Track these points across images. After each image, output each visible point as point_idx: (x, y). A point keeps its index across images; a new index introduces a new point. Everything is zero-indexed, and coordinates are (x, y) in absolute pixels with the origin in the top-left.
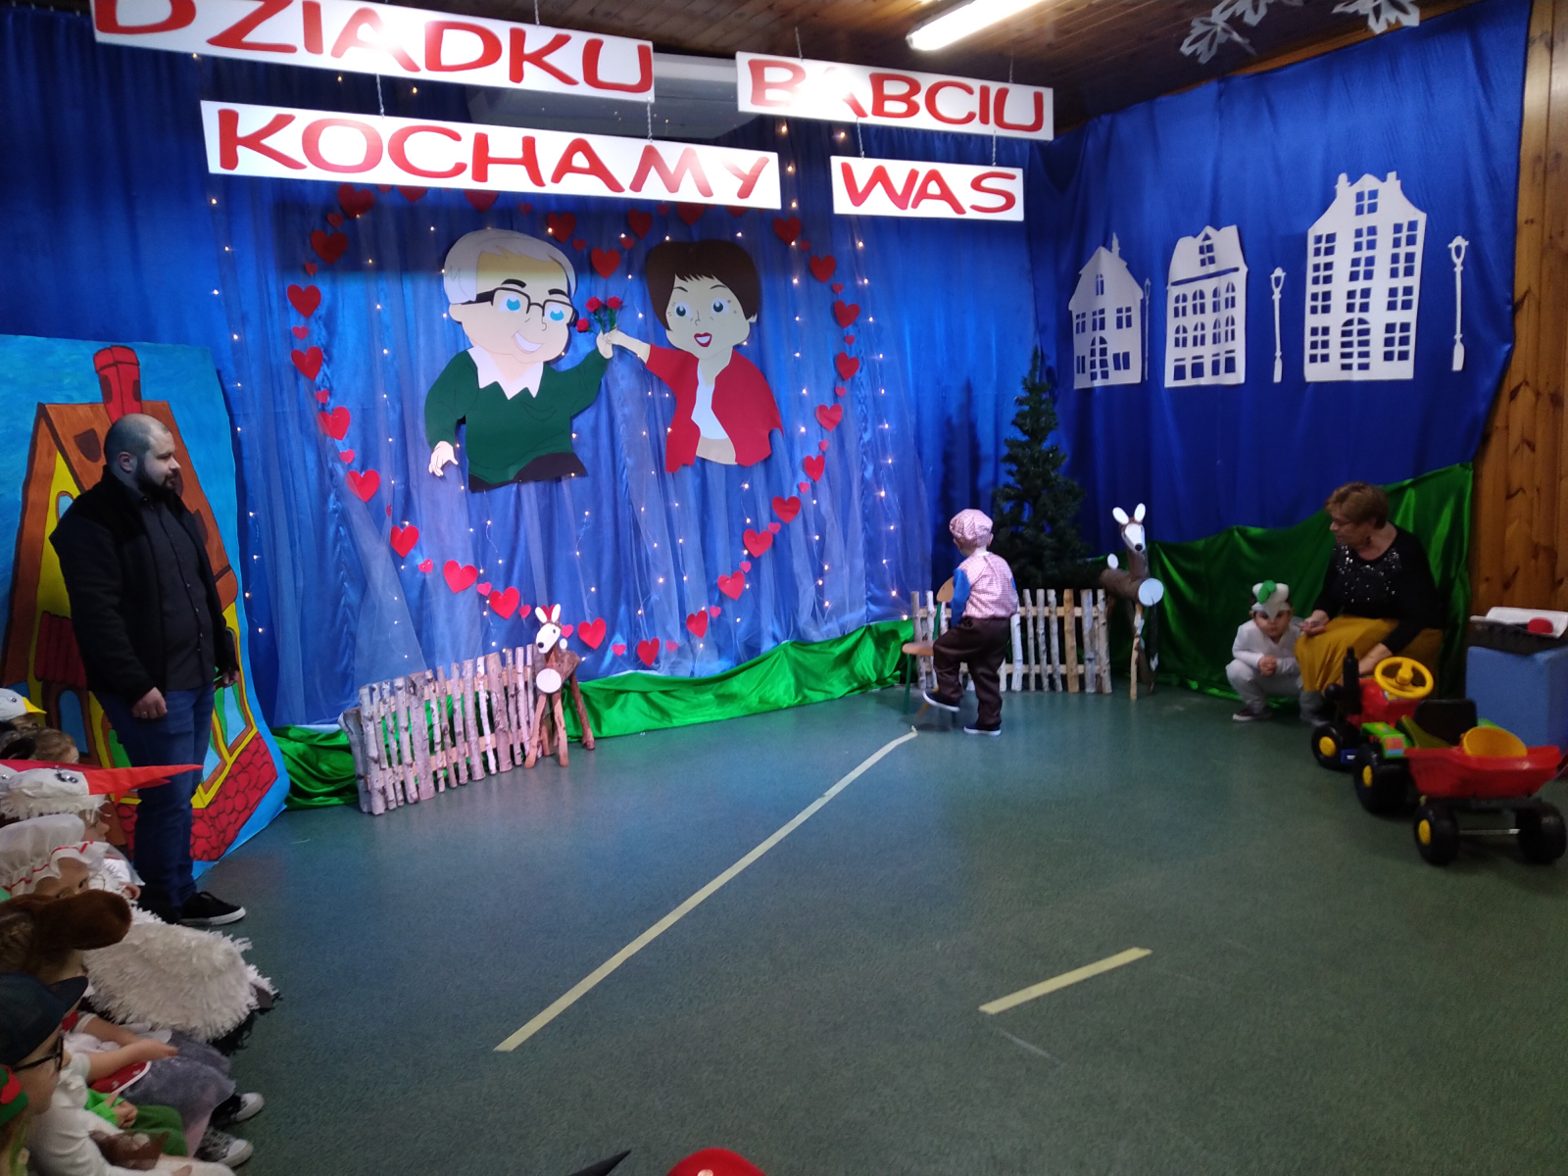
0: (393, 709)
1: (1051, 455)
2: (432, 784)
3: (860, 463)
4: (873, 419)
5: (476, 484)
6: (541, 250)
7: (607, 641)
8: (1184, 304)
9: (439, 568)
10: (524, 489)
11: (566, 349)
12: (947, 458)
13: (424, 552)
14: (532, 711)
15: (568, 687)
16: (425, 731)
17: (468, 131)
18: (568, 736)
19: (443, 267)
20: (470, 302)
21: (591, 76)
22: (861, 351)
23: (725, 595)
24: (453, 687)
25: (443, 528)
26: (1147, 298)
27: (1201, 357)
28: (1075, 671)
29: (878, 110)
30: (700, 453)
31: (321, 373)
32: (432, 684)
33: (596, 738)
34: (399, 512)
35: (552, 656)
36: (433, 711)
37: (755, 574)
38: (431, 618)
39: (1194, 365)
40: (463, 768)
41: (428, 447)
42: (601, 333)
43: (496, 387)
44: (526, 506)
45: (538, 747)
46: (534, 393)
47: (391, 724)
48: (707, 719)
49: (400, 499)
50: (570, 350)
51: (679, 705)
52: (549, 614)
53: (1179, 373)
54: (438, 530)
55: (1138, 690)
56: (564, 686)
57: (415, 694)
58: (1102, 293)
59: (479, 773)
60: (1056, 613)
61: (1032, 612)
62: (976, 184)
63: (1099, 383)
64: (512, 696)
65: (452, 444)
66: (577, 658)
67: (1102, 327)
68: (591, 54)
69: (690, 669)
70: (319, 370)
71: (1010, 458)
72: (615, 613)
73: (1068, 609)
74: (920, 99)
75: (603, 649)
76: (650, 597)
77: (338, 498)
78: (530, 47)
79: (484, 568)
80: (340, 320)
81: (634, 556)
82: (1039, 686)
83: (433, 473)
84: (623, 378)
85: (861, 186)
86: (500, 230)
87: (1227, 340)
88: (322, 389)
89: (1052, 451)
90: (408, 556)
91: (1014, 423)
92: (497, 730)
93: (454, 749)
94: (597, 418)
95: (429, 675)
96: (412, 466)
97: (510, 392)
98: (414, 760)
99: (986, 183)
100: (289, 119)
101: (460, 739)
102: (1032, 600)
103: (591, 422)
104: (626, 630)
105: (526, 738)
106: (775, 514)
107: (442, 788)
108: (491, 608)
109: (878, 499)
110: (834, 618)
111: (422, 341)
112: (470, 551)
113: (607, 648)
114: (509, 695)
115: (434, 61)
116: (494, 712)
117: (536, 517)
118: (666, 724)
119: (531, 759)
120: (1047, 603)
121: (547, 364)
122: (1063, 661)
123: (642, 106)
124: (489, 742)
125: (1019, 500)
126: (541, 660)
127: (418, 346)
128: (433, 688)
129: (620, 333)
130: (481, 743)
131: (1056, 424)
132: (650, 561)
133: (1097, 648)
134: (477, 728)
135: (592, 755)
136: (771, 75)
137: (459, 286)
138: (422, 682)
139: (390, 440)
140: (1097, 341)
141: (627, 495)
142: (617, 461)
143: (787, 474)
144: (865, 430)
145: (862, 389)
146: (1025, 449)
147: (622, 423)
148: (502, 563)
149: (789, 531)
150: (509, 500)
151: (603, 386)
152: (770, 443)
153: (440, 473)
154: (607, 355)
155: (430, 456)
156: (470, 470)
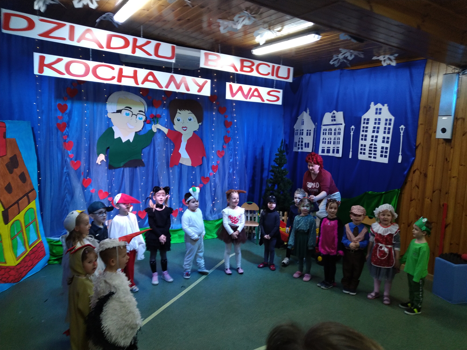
1: (284, 171)
3: (229, 168)
5: (110, 167)
6: (138, 98)
8: (326, 132)
9: (97, 192)
10: (125, 169)
11: (142, 129)
12: (254, 168)
13: (93, 188)
17: (117, 67)
19: (106, 101)
20: (114, 113)
21: (156, 54)
22: (231, 135)
25: (99, 180)
26: (316, 128)
27: (330, 147)
29: (242, 70)
30: (180, 162)
31: (66, 130)
34: (86, 174)
39: (327, 149)
41: (97, 155)
42: (154, 125)
43: (119, 139)
44: (125, 174)
46: (131, 141)
49: (86, 170)
50: (143, 129)
53: (323, 151)
54: (97, 181)
58: (303, 125)
62: (269, 93)
63: (300, 150)
65: (105, 155)
67: (302, 135)
68: (157, 47)
70: (65, 130)
71: (272, 171)
74: (254, 67)
75: (145, 219)
77: (67, 168)
78: (138, 44)
79: (111, 193)
80: (73, 115)
83: (98, 163)
84: (159, 138)
85: (234, 92)
86: (125, 92)
87: (337, 144)
88: (65, 135)
90: (87, 188)
91: (274, 161)
94: (150, 149)
96: (91, 161)
97: (124, 141)
99: (271, 93)
100: (62, 59)
103: (148, 151)
106: (201, 181)
109: (233, 179)
110: (217, 213)
111: (98, 123)
112: (107, 188)
115: (108, 46)
117: (128, 179)
121: (136, 132)
123: (171, 63)
125: (273, 184)
129: (159, 125)
131: (286, 162)
136: (211, 57)
137: (111, 108)
139: (85, 152)
140: (301, 138)
141: (157, 173)
142: (155, 163)
143: (206, 170)
144: (231, 158)
145: (231, 146)
146: (277, 169)
147: (157, 151)
148: (116, 191)
149: (205, 187)
150: (120, 173)
151: (153, 141)
152: (202, 160)
153: (100, 164)
154: (155, 131)
155: (97, 158)
156: (109, 163)
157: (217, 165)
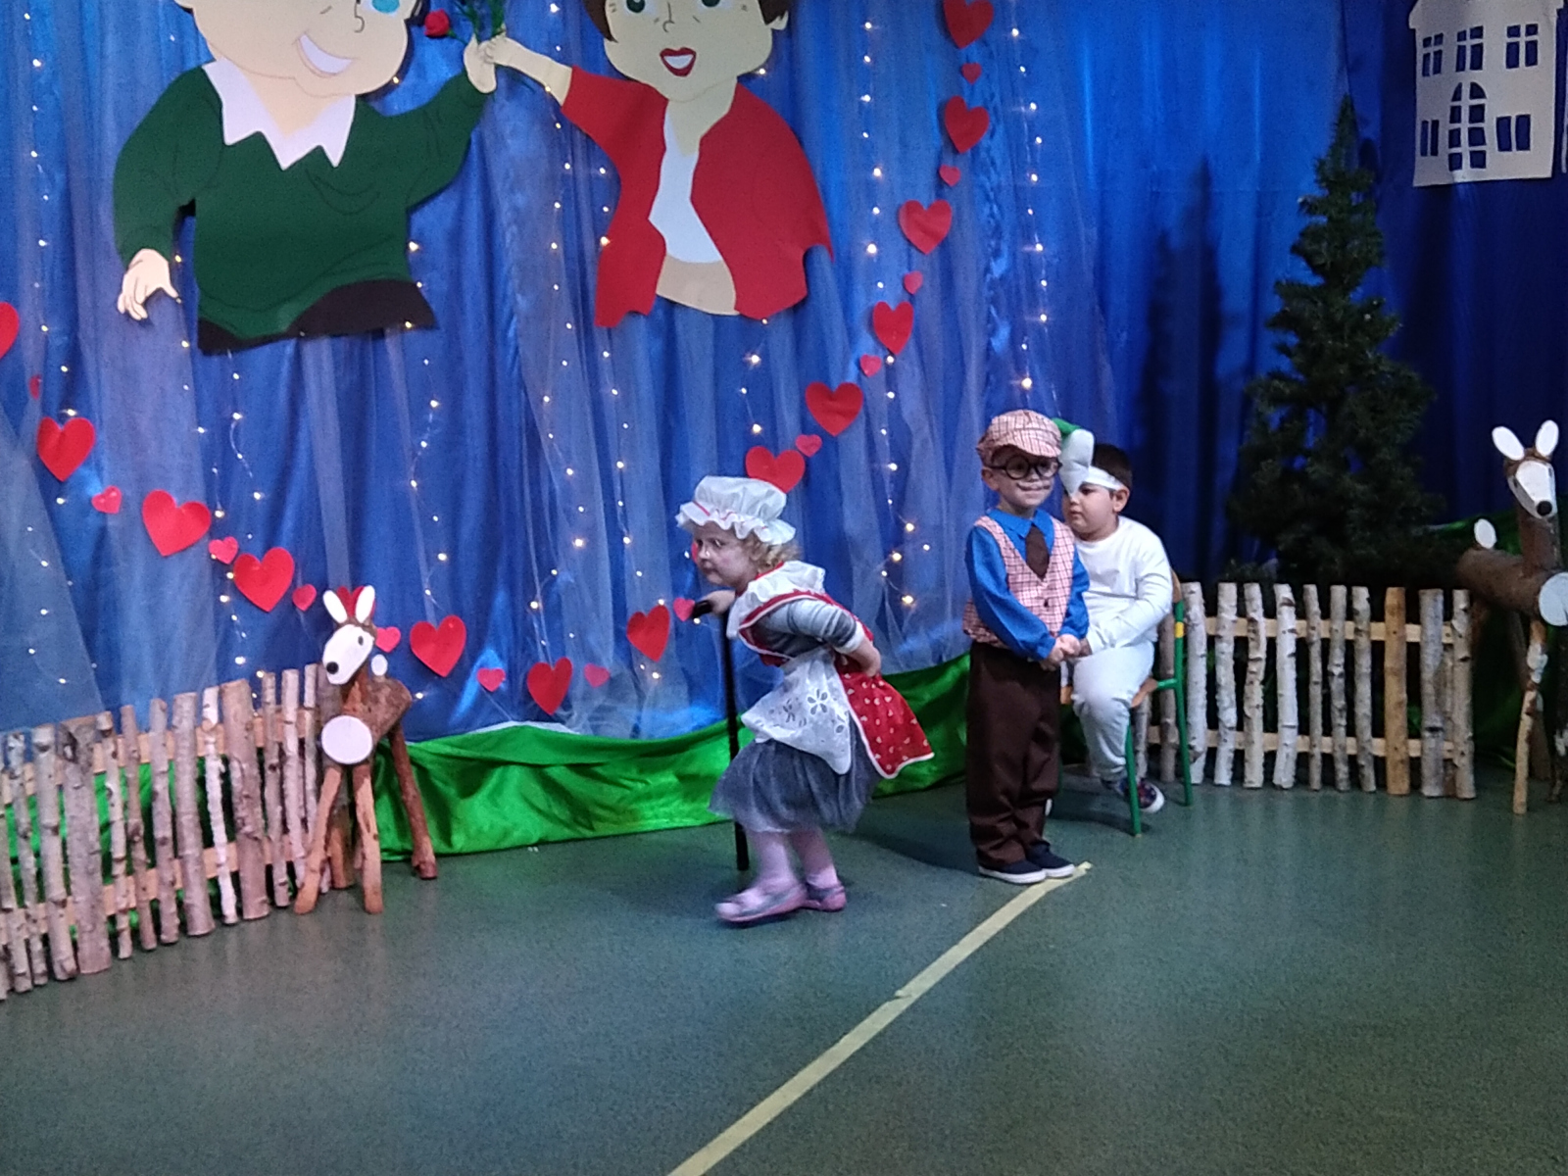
0: (30, 788)
1: (1368, 317)
2: (105, 943)
3: (984, 322)
4: (1013, 234)
5: (211, 339)
7: (467, 659)
9: (134, 507)
10: (309, 349)
11: (402, 72)
12: (1156, 314)
13: (105, 474)
14: (312, 799)
15: (386, 753)
16: (93, 837)
18: (383, 850)
22: (992, 96)
24: (152, 746)
25: (144, 423)
28: (1403, 749)
30: (666, 287)
32: (109, 741)
33: (438, 855)
34: (55, 390)
35: (356, 691)
36: (110, 794)
38: (114, 604)
40: (169, 909)
41: (118, 260)
42: (473, 41)
43: (258, 144)
44: (314, 386)
45: (322, 871)
46: (335, 160)
47: (24, 820)
49: (58, 366)
50: (411, 72)
51: (608, 794)
52: (350, 605)
54: (134, 428)
55: (1530, 792)
56: (378, 749)
57: (74, 760)
59: (201, 921)
60: (1369, 634)
61: (1321, 628)
63: (1465, 175)
64: (273, 768)
65: (168, 257)
66: (406, 695)
67: (1477, 65)
69: (633, 721)
71: (1285, 321)
72: (484, 606)
73: (1393, 628)
75: (460, 675)
76: (556, 576)
79: (224, 508)
81: (526, 492)
82: (1329, 778)
84: (514, 133)
89: (1370, 309)
90: (71, 481)
91: (1296, 250)
92: (239, 837)
93: (153, 872)
94: (461, 209)
95: (105, 722)
96: (85, 298)
97: (286, 157)
98: (69, 893)
101: (164, 852)
102: (1321, 607)
103: (449, 222)
104: (504, 640)
105: (298, 851)
106: (810, 418)
107: (126, 949)
108: (235, 589)
109: (1017, 393)
110: (922, 630)
112: (197, 474)
113: (466, 675)
114: (266, 766)
116: (235, 800)
117: (331, 411)
118: (582, 831)
119: (308, 896)
120: (1351, 614)
121: (362, 99)
122: (1378, 730)
124: (223, 859)
125: (1298, 405)
126: (333, 698)
127: (102, 56)
128: (112, 749)
129: (509, 40)
130: (206, 861)
131: (1381, 255)
132: (559, 504)
133: (1448, 708)
134: (199, 831)
135: (431, 892)
138: (90, 735)
139: (42, 243)
140: (1466, 91)
141: (516, 370)
142: (498, 302)
143: (839, 336)
144: (997, 254)
145: (993, 172)
146: (1316, 303)
147: (509, 224)
148: (262, 500)
149: (837, 450)
150: (278, 374)
151: (474, 148)
152: (807, 275)
153: (140, 313)
154: (483, 85)
155: (122, 279)
156: (200, 308)
157: (906, 299)
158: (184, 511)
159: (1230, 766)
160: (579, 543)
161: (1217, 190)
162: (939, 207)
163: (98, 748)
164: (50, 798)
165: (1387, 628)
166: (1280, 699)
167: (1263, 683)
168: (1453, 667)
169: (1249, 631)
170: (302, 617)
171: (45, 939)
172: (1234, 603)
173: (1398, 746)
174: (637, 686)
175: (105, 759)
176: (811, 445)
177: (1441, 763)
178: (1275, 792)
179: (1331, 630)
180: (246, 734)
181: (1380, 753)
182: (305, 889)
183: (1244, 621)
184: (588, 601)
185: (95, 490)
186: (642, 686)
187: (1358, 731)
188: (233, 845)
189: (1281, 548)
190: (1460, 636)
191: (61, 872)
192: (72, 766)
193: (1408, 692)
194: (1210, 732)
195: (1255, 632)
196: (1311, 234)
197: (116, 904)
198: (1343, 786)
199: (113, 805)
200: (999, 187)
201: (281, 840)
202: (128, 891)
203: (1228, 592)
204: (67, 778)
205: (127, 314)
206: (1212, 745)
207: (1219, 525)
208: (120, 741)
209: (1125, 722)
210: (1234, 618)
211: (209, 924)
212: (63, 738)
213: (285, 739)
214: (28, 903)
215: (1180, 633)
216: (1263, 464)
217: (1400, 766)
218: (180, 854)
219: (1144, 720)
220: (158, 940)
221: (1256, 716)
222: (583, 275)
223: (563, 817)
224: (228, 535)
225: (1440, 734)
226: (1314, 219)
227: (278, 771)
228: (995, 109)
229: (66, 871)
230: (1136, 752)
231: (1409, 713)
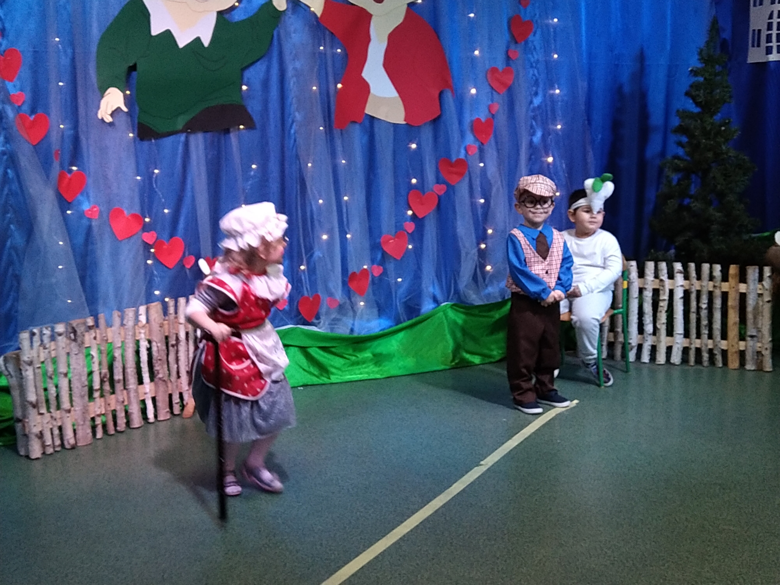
0: (53, 354)
1: (723, 128)
2: (89, 431)
3: (529, 129)
4: (545, 84)
5: (144, 133)
9: (105, 215)
10: (192, 138)
12: (616, 126)
13: (91, 199)
16: (84, 378)
22: (535, 15)
23: (387, 253)
24: (114, 334)
25: (111, 174)
28: (736, 346)
30: (369, 110)
32: (92, 331)
34: (67, 157)
36: (93, 357)
37: (418, 236)
38: (95, 264)
40: (121, 415)
41: (98, 93)
43: (168, 35)
44: (195, 156)
46: (206, 42)
47: (50, 369)
48: (365, 376)
49: (68, 146)
50: (244, 2)
51: (338, 362)
54: (105, 177)
57: (75, 340)
59: (137, 421)
60: (720, 288)
61: (696, 285)
63: (773, 57)
64: (173, 346)
65: (123, 92)
69: (350, 326)
73: (733, 285)
76: (313, 253)
77: (7, 140)
79: (150, 217)
81: (299, 211)
82: (699, 360)
84: (294, 32)
89: (724, 124)
90: (75, 203)
91: (687, 94)
92: (156, 380)
93: (113, 396)
94: (268, 70)
95: (90, 322)
96: (82, 111)
97: (182, 42)
98: (72, 406)
101: (119, 387)
102: (696, 274)
103: (262, 75)
105: (185, 387)
106: (441, 176)
107: (100, 434)
108: (154, 257)
109: (545, 165)
110: (495, 282)
112: (137, 200)
114: (170, 345)
116: (154, 361)
117: (203, 169)
118: (324, 380)
119: (189, 409)
120: (711, 278)
121: (220, 13)
122: (724, 336)
124: (148, 390)
125: (687, 172)
128: (94, 335)
130: (139, 391)
131: (730, 97)
132: (315, 217)
133: (760, 326)
134: (136, 376)
138: (82, 328)
139: (61, 84)
140: (775, 14)
141: (294, 150)
142: (286, 115)
143: (455, 136)
144: (536, 94)
145: (534, 53)
146: (697, 121)
147: (293, 77)
148: (168, 213)
149: (454, 193)
150: (177, 149)
151: (275, 39)
152: (440, 103)
153: (109, 119)
154: (280, 7)
155: (100, 102)
156: (139, 118)
157: (490, 116)
158: (130, 218)
159: (649, 353)
160: (325, 237)
161: (648, 63)
162: (508, 70)
163: (87, 334)
164: (63, 359)
165: (730, 285)
166: (675, 320)
167: (667, 312)
168: (762, 306)
169: (660, 285)
170: (188, 271)
171: (60, 428)
172: (653, 272)
173: (733, 344)
174: (352, 308)
175: (90, 339)
176: (441, 189)
177: (755, 354)
178: (672, 367)
179: (701, 286)
180: (160, 329)
181: (725, 348)
182: (188, 406)
183: (657, 281)
184: (329, 266)
185: (86, 207)
186: (355, 308)
187: (714, 337)
188: (152, 383)
189: (677, 244)
190: (767, 290)
191: (68, 395)
192: (73, 344)
193: (740, 318)
194: (639, 336)
195: (663, 286)
196: (695, 86)
197: (95, 412)
198: (706, 364)
199: (94, 363)
200: (538, 60)
201: (176, 382)
202: (101, 406)
203: (650, 266)
204: (72, 350)
205: (102, 120)
206: (641, 342)
207: (646, 232)
208: (98, 331)
209: (597, 330)
210: (653, 279)
211: (141, 423)
212: (70, 330)
213: (179, 331)
214: (52, 410)
215: (625, 286)
216: (669, 201)
217: (735, 355)
218: (127, 387)
219: (606, 329)
220: (116, 430)
221: (663, 329)
222: (329, 103)
223: (316, 373)
224: (151, 230)
225: (755, 339)
226: (696, 79)
227: (176, 348)
228: (537, 21)
229: (71, 395)
230: (602, 345)
231: (740, 329)
